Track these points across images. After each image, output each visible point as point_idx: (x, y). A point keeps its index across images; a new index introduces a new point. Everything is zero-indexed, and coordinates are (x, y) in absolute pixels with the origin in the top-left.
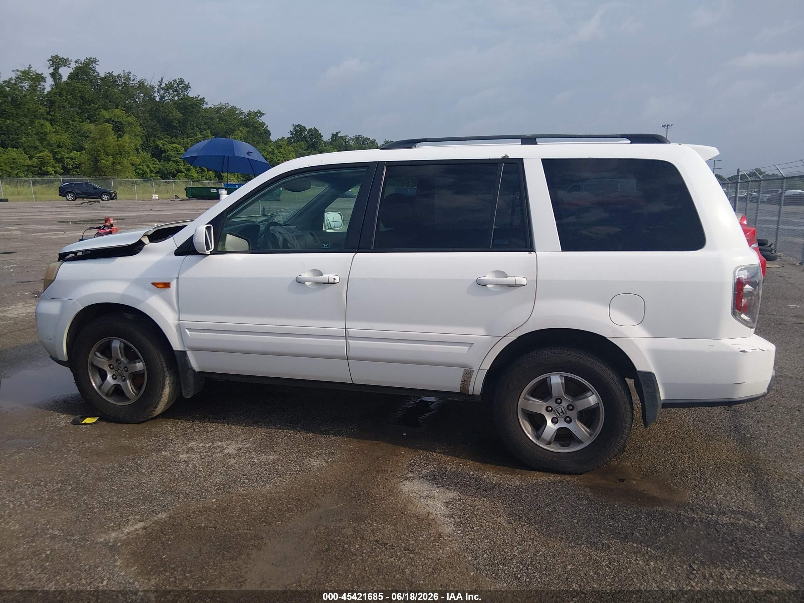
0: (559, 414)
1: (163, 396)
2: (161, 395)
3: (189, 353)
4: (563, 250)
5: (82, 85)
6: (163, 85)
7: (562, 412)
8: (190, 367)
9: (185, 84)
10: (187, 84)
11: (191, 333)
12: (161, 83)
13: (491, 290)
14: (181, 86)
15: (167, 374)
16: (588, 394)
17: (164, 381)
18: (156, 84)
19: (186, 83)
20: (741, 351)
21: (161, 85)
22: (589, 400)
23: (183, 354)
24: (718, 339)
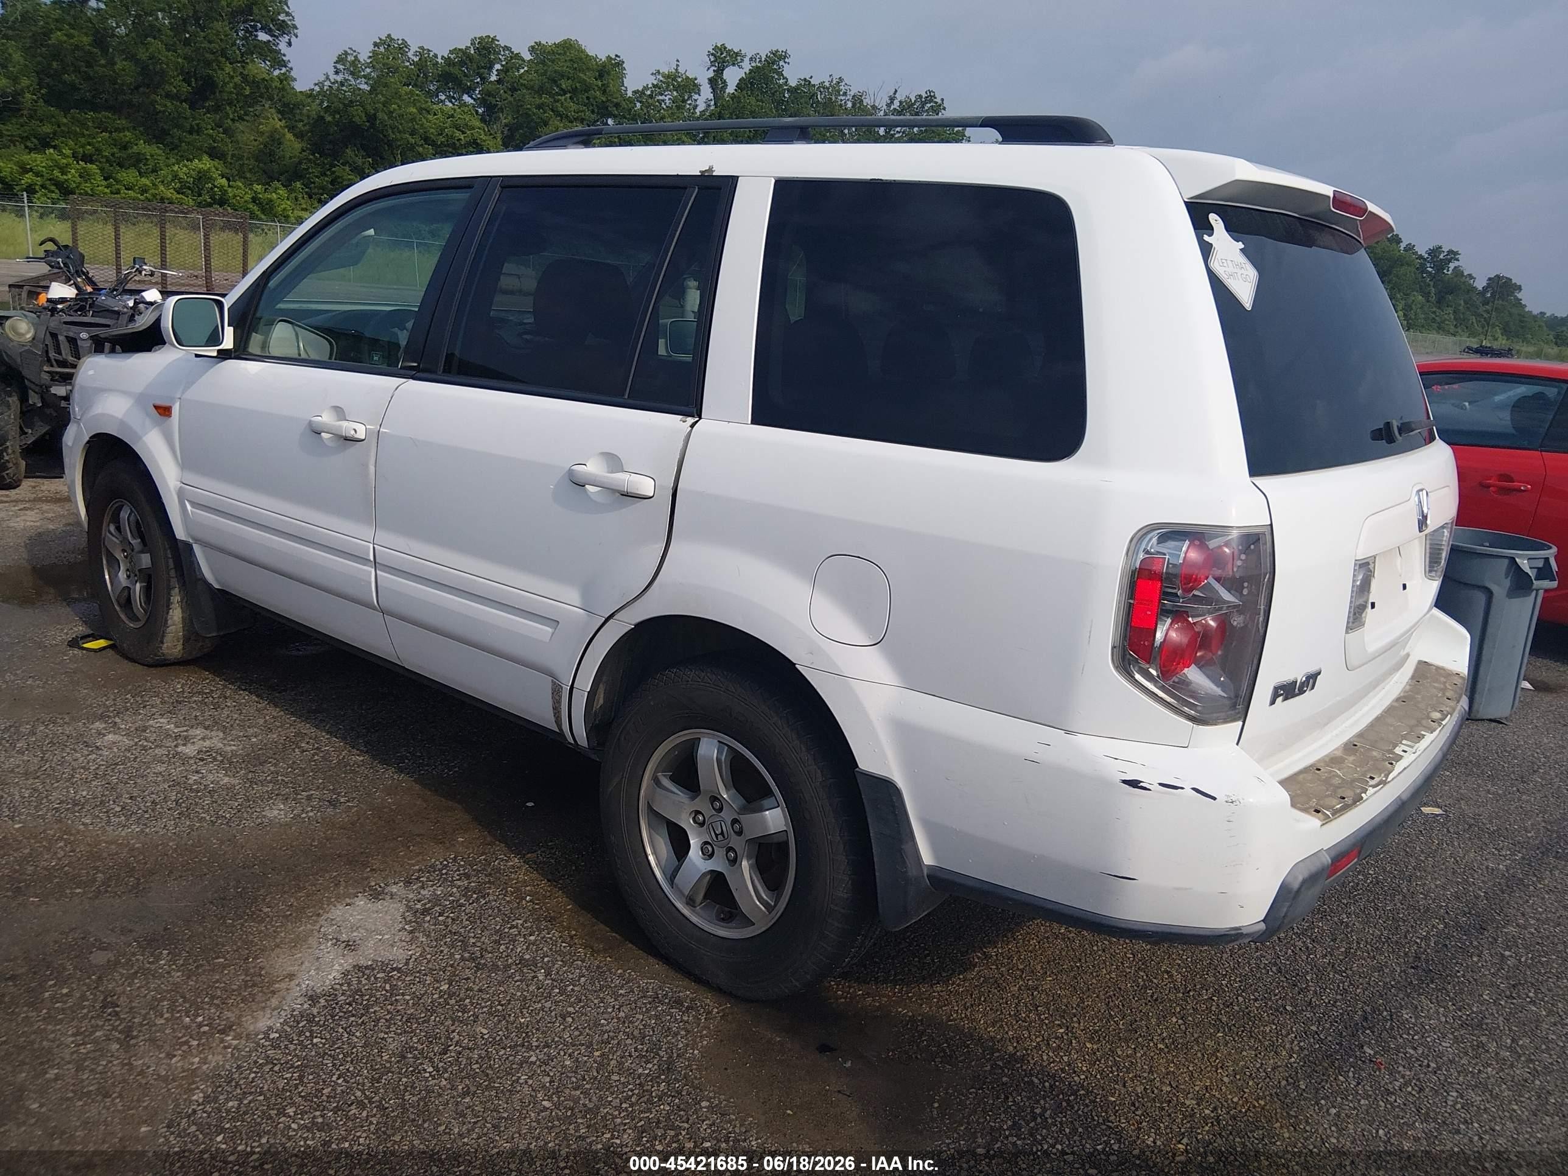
0: (717, 835)
1: (169, 622)
2: (166, 621)
3: (197, 548)
4: (754, 421)
5: (758, 101)
6: (896, 104)
7: (722, 833)
8: (199, 577)
9: (936, 103)
10: (940, 102)
11: (194, 510)
12: (892, 99)
13: (592, 500)
14: (929, 105)
15: (174, 582)
16: (766, 802)
17: (169, 595)
18: (882, 102)
19: (938, 100)
20: (1125, 782)
21: (892, 102)
22: (764, 817)
23: (189, 547)
24: (1068, 732)
